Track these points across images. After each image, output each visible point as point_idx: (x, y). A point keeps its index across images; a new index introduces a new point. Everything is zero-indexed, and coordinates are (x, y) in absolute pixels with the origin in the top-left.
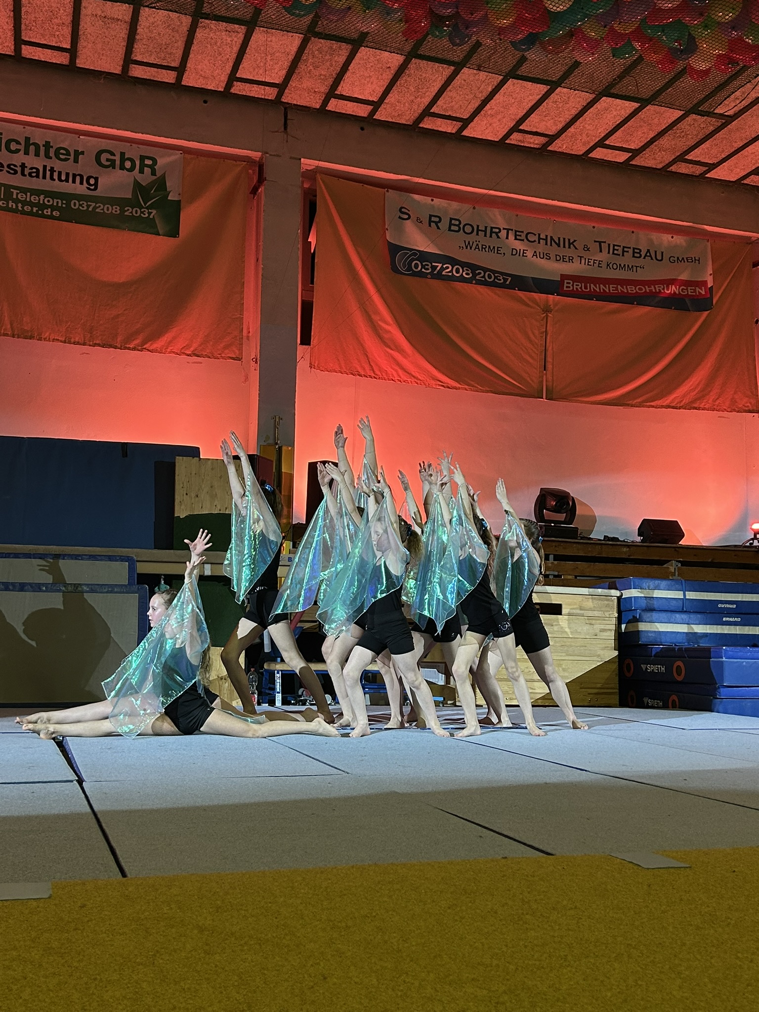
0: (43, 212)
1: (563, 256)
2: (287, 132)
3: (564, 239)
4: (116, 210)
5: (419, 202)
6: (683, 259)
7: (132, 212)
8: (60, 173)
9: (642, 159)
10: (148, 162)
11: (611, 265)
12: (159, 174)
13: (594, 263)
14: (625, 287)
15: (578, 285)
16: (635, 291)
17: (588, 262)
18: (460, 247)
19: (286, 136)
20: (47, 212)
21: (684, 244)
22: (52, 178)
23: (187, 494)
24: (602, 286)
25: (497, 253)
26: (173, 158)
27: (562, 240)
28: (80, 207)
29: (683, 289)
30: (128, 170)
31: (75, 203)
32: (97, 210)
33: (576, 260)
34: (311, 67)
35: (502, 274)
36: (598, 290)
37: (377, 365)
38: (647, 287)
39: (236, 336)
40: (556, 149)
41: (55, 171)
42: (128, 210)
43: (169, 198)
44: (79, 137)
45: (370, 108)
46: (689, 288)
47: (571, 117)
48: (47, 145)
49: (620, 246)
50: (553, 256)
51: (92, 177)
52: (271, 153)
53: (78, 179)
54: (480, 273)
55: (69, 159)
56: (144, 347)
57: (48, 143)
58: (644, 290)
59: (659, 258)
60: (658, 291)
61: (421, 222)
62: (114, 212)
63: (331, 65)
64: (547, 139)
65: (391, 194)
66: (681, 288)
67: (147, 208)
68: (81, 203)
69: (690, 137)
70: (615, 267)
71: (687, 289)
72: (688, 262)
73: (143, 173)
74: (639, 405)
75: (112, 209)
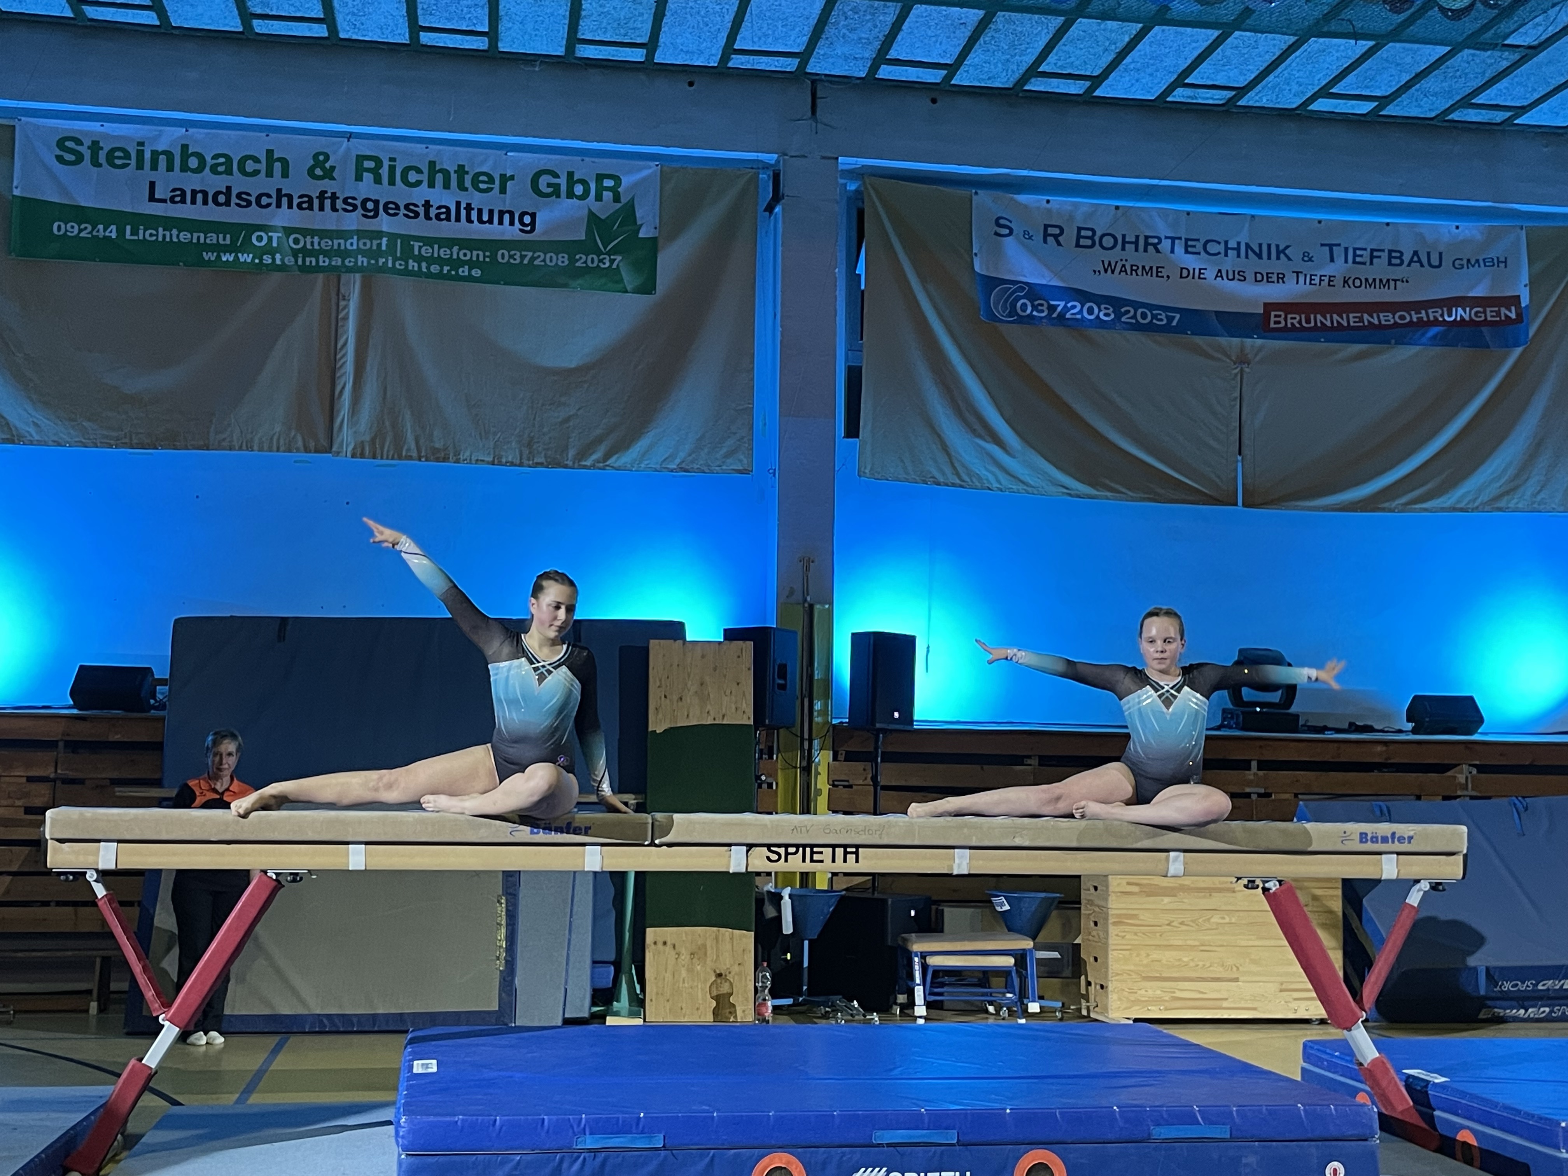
0: (457, 272)
1: (1267, 274)
2: (816, 119)
3: (1269, 246)
4: (563, 260)
5: (1026, 207)
6: (1477, 261)
7: (585, 262)
8: (480, 211)
9: (1398, 108)
10: (609, 183)
11: (1350, 282)
12: (624, 200)
13: (1321, 280)
14: (1375, 315)
15: (1295, 318)
16: (1392, 321)
17: (1311, 280)
18: (1095, 271)
19: (814, 124)
20: (464, 271)
21: (1478, 237)
22: (469, 220)
23: (665, 697)
24: (1335, 316)
25: (1157, 276)
26: (645, 173)
27: (1265, 248)
28: (512, 261)
29: (1477, 313)
30: (580, 198)
31: (503, 254)
32: (536, 262)
33: (1290, 278)
34: (844, 31)
35: (1165, 309)
36: (1328, 324)
37: (964, 466)
38: (1413, 313)
39: (743, 438)
40: (1251, 103)
41: (473, 209)
42: (581, 258)
43: (641, 235)
44: (506, 154)
45: (945, 72)
46: (1488, 309)
47: (1265, 65)
48: (461, 171)
49: (1365, 249)
50: (1250, 276)
51: (527, 213)
52: (793, 154)
53: (507, 217)
54: (1129, 312)
55: (492, 189)
56: (607, 463)
57: (461, 167)
58: (1408, 319)
59: (1435, 261)
60: (1432, 318)
61: (1030, 238)
62: (560, 263)
63: (876, 26)
64: (1234, 93)
65: (982, 199)
66: (1473, 312)
67: (609, 254)
68: (512, 253)
69: (1472, 76)
70: (1358, 283)
71: (1485, 312)
72: (1485, 266)
73: (601, 200)
74: (1405, 507)
75: (557, 259)
